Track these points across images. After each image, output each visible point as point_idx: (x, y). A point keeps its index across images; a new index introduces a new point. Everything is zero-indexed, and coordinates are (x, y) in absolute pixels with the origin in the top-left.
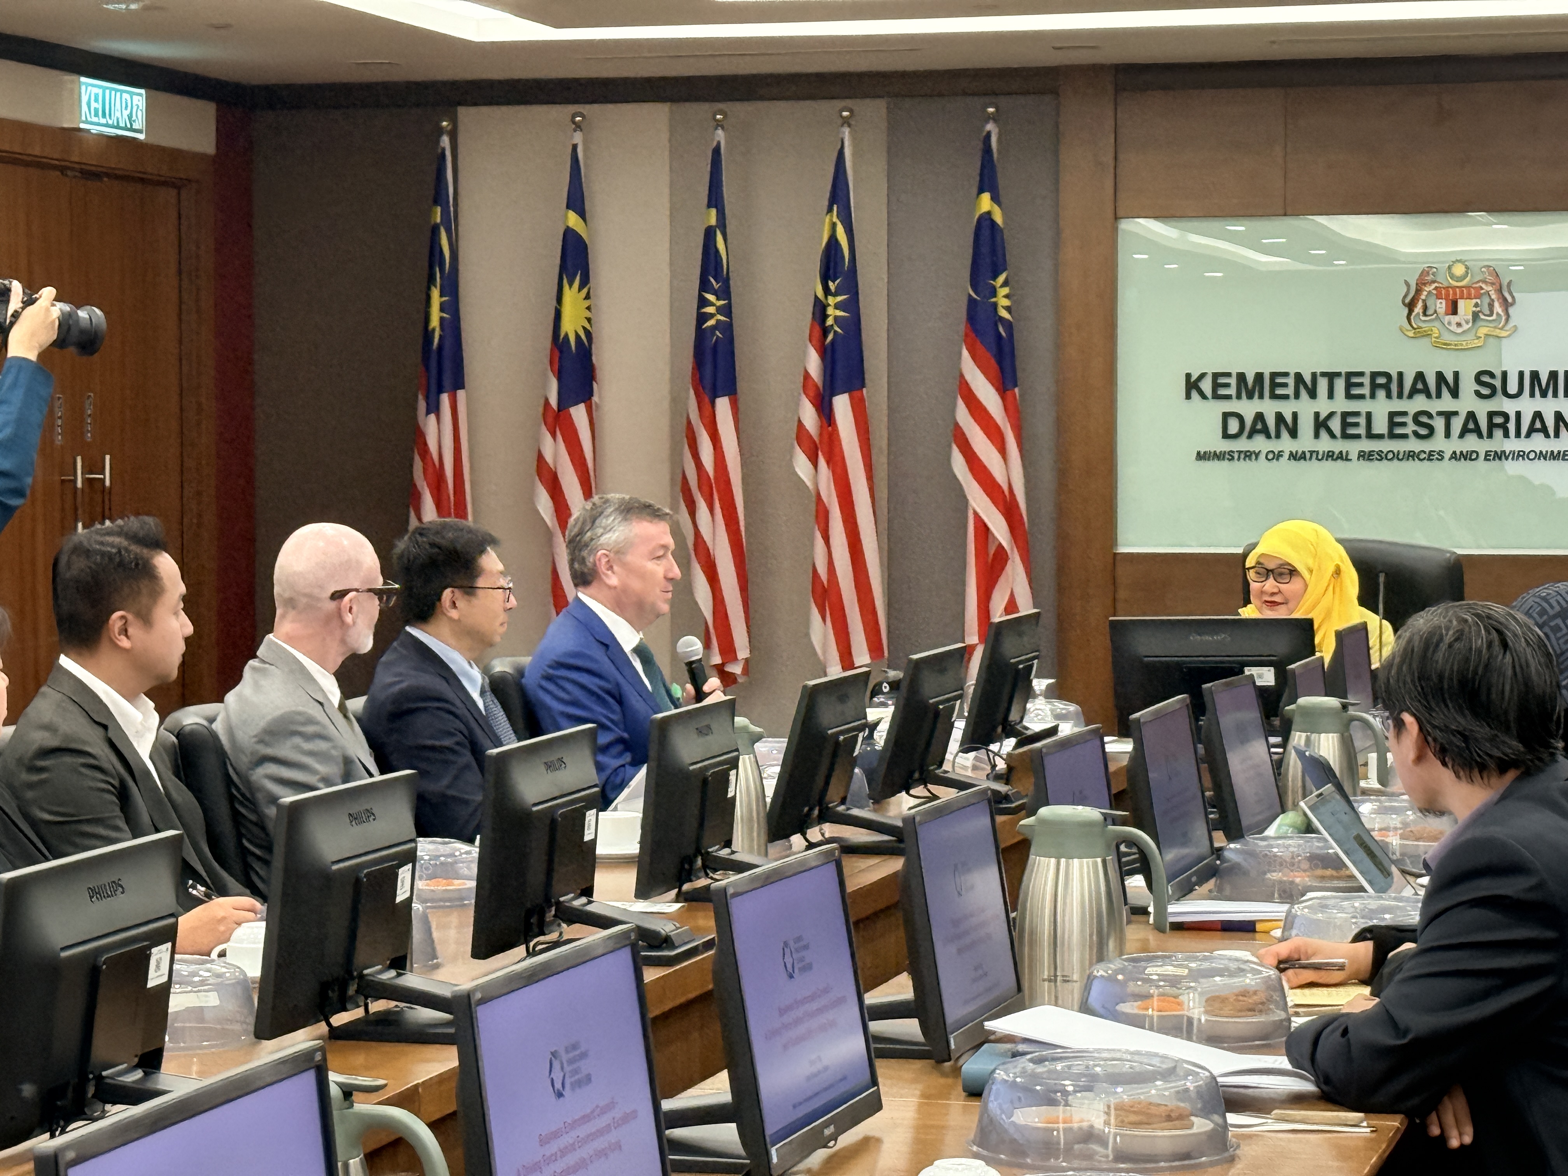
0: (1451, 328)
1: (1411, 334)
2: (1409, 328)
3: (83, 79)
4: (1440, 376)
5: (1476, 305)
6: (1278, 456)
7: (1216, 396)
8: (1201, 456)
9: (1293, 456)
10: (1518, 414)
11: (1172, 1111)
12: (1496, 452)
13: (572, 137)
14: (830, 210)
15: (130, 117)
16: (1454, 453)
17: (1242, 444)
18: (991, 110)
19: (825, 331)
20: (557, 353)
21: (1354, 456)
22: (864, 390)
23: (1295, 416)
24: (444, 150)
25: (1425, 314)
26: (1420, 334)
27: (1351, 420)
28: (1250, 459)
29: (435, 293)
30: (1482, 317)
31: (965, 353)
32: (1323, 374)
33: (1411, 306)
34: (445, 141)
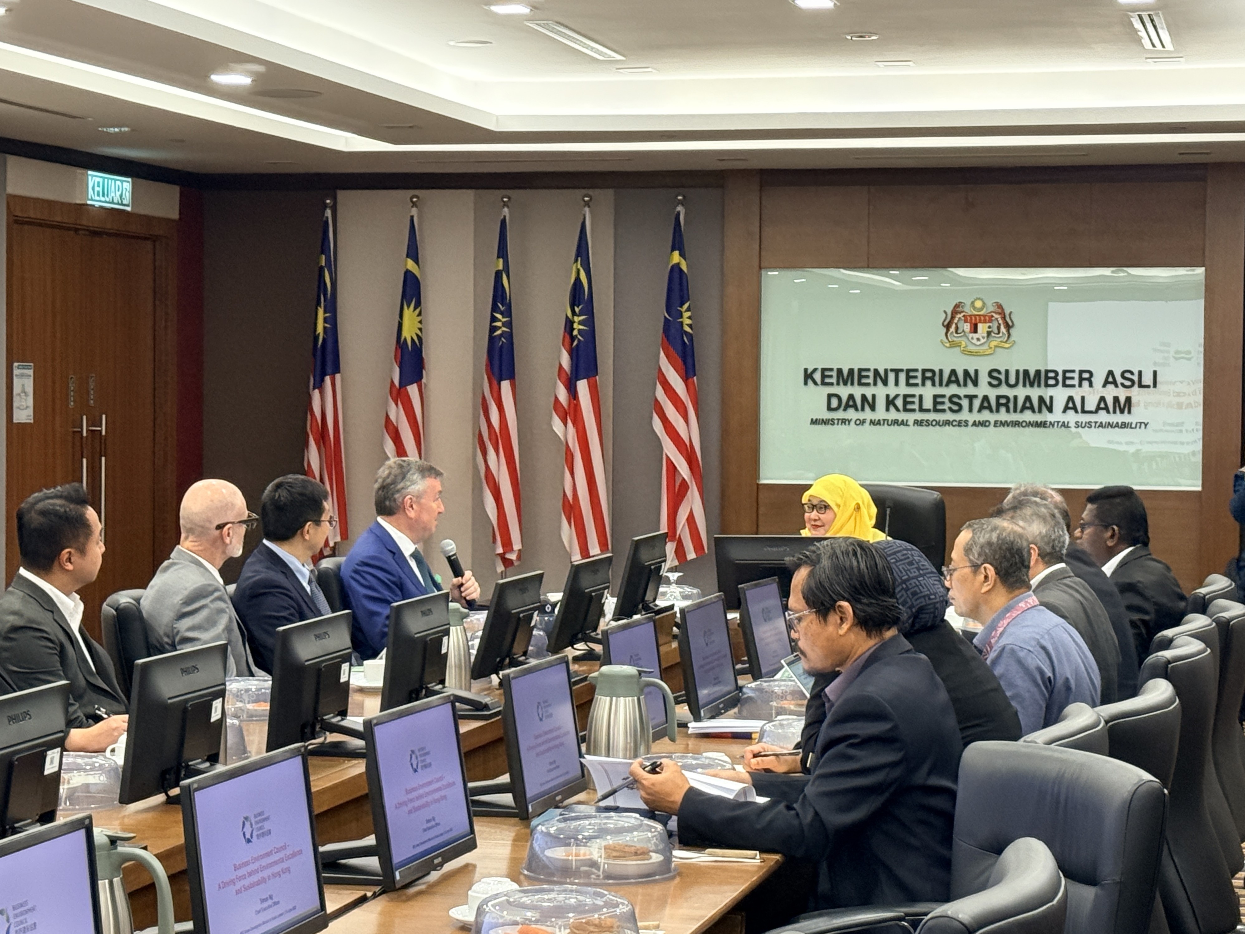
0: (973, 341)
1: (948, 345)
2: (946, 341)
3: (90, 172)
4: (966, 373)
5: (989, 327)
6: (863, 422)
7: (824, 383)
8: (814, 422)
9: (872, 422)
10: (1016, 398)
11: (638, 850)
12: (1001, 422)
13: (410, 212)
14: (576, 261)
15: (121, 196)
16: (975, 421)
17: (840, 414)
18: (680, 198)
19: (573, 338)
20: (399, 351)
21: (911, 423)
22: (597, 377)
23: (874, 396)
24: (327, 218)
25: (957, 332)
26: (953, 345)
27: (909, 399)
28: (845, 424)
29: (321, 311)
30: (993, 334)
31: (662, 354)
32: (892, 370)
33: (948, 327)
34: (328, 213)
